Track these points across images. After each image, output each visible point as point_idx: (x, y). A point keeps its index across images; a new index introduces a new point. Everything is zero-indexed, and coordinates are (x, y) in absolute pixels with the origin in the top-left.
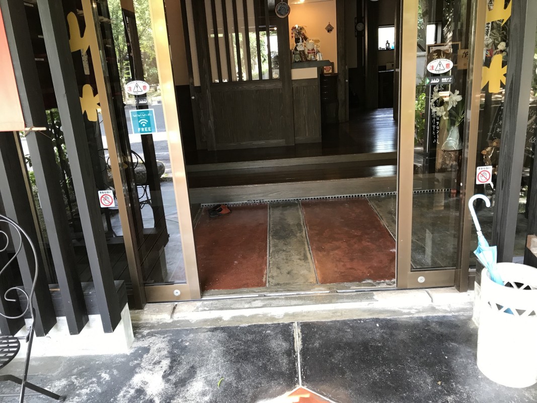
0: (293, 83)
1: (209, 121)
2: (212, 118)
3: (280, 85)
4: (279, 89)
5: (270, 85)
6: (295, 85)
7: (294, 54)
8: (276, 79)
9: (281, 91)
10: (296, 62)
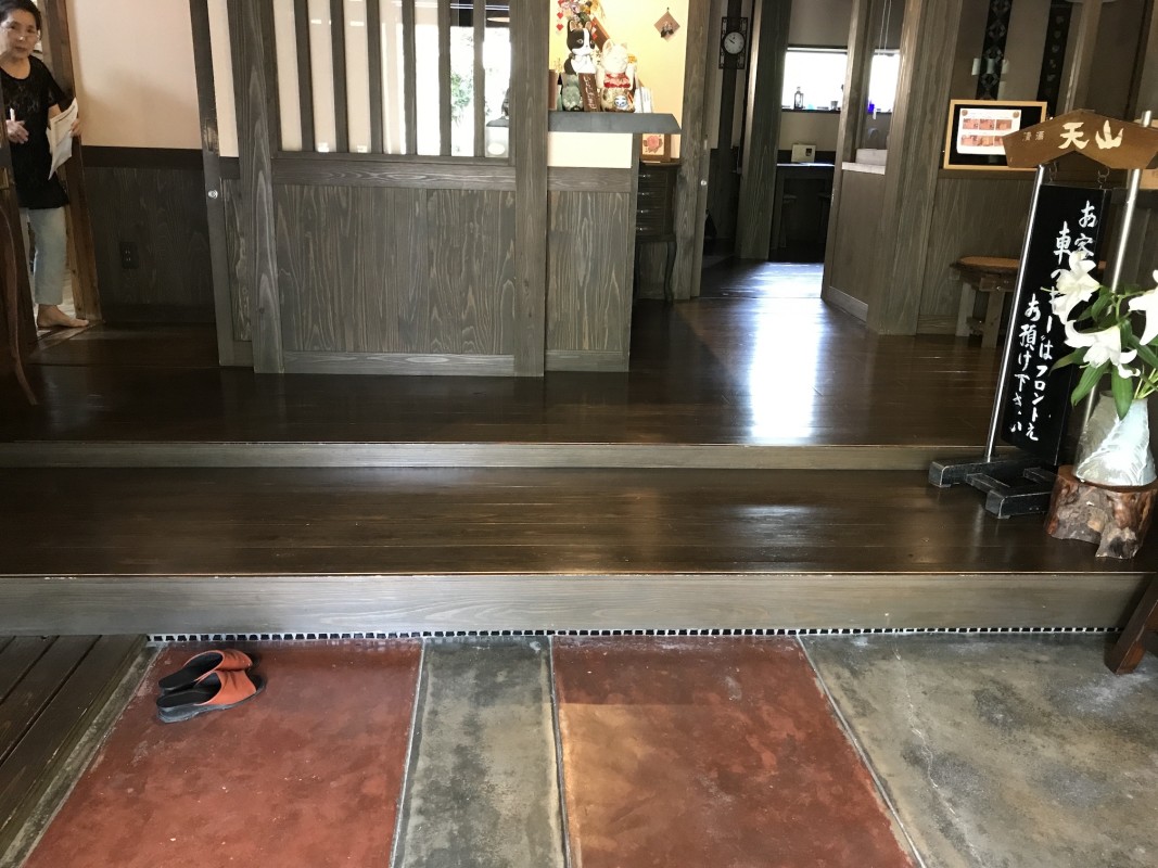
0: (553, 177)
1: (264, 277)
2: (272, 267)
3: (507, 179)
4: (505, 193)
5: (475, 178)
6: (557, 185)
7: (560, 82)
8: (498, 160)
9: (510, 201)
10: (564, 109)
